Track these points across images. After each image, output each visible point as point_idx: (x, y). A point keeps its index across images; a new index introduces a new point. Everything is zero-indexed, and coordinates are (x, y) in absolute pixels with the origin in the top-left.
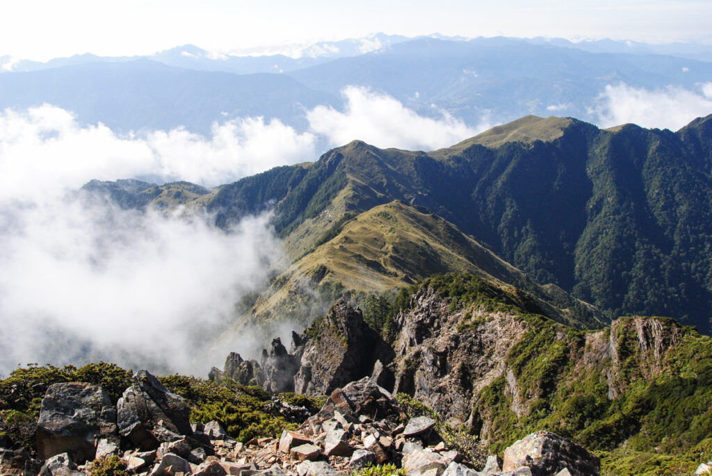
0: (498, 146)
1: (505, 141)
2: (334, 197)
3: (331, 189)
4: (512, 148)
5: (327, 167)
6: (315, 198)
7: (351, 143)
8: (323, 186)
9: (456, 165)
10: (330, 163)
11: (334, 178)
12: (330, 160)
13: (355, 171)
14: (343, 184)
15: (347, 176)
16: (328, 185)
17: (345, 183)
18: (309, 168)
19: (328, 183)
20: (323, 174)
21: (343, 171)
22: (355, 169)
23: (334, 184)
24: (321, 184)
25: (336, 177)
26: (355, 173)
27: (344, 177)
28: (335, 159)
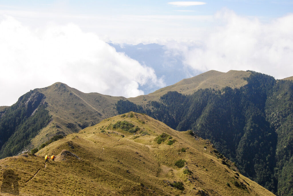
0: (191, 93)
1: (197, 89)
2: (33, 137)
3: (30, 129)
4: (205, 95)
5: (26, 107)
6: (10, 140)
7: (53, 85)
8: (22, 126)
9: (155, 109)
10: (30, 103)
11: (34, 118)
12: (29, 101)
13: (58, 111)
14: (45, 122)
15: (50, 114)
16: (27, 125)
17: (47, 121)
18: (6, 111)
19: (27, 123)
20: (22, 115)
21: (45, 109)
22: (58, 109)
23: (34, 123)
24: (18, 125)
25: (37, 116)
26: (58, 112)
27: (46, 115)
28: (35, 100)
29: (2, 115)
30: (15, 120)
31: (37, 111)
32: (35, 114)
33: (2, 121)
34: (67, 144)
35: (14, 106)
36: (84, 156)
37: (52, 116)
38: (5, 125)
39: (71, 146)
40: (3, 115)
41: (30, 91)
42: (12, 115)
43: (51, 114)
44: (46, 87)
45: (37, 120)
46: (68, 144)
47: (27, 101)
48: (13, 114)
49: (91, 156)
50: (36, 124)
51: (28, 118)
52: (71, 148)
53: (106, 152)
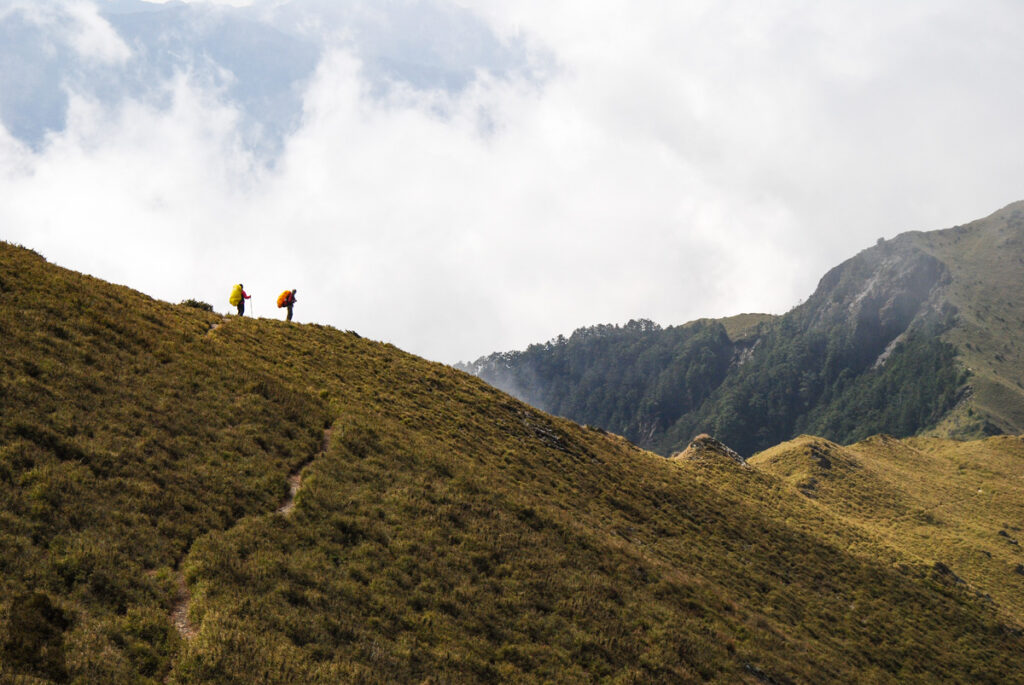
5: (853, 323)
10: (871, 307)
11: (881, 379)
12: (870, 294)
13: (1008, 351)
14: (931, 405)
15: (961, 363)
16: (846, 412)
17: (942, 398)
18: (759, 337)
19: (848, 400)
20: (828, 359)
21: (942, 341)
22: (1008, 341)
23: (881, 405)
24: (811, 407)
25: (898, 370)
26: (1009, 357)
27: (941, 371)
28: (897, 291)
29: (743, 357)
30: (796, 386)
31: (900, 348)
32: (890, 361)
33: (738, 384)
34: (806, 449)
35: (795, 317)
36: (864, 497)
37: (968, 374)
38: (750, 404)
39: (819, 460)
40: (746, 360)
41: (875, 243)
42: (784, 360)
43: (966, 363)
44: (959, 225)
45: (895, 391)
46: (810, 449)
47: (859, 292)
48: (791, 356)
49: (891, 501)
50: (890, 409)
51: (854, 376)
52: (819, 464)
53: (983, 502)
